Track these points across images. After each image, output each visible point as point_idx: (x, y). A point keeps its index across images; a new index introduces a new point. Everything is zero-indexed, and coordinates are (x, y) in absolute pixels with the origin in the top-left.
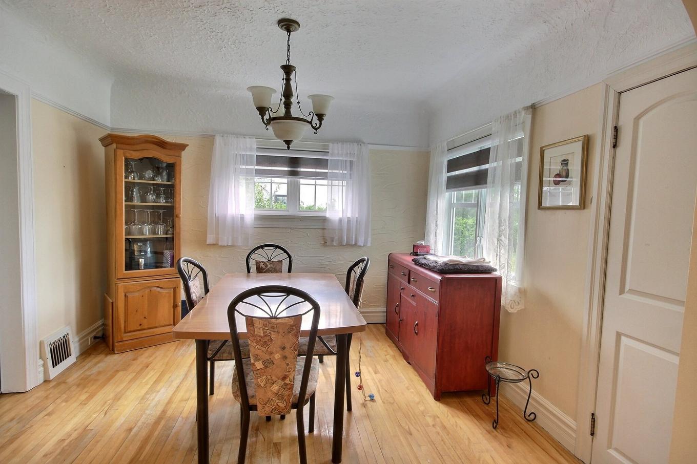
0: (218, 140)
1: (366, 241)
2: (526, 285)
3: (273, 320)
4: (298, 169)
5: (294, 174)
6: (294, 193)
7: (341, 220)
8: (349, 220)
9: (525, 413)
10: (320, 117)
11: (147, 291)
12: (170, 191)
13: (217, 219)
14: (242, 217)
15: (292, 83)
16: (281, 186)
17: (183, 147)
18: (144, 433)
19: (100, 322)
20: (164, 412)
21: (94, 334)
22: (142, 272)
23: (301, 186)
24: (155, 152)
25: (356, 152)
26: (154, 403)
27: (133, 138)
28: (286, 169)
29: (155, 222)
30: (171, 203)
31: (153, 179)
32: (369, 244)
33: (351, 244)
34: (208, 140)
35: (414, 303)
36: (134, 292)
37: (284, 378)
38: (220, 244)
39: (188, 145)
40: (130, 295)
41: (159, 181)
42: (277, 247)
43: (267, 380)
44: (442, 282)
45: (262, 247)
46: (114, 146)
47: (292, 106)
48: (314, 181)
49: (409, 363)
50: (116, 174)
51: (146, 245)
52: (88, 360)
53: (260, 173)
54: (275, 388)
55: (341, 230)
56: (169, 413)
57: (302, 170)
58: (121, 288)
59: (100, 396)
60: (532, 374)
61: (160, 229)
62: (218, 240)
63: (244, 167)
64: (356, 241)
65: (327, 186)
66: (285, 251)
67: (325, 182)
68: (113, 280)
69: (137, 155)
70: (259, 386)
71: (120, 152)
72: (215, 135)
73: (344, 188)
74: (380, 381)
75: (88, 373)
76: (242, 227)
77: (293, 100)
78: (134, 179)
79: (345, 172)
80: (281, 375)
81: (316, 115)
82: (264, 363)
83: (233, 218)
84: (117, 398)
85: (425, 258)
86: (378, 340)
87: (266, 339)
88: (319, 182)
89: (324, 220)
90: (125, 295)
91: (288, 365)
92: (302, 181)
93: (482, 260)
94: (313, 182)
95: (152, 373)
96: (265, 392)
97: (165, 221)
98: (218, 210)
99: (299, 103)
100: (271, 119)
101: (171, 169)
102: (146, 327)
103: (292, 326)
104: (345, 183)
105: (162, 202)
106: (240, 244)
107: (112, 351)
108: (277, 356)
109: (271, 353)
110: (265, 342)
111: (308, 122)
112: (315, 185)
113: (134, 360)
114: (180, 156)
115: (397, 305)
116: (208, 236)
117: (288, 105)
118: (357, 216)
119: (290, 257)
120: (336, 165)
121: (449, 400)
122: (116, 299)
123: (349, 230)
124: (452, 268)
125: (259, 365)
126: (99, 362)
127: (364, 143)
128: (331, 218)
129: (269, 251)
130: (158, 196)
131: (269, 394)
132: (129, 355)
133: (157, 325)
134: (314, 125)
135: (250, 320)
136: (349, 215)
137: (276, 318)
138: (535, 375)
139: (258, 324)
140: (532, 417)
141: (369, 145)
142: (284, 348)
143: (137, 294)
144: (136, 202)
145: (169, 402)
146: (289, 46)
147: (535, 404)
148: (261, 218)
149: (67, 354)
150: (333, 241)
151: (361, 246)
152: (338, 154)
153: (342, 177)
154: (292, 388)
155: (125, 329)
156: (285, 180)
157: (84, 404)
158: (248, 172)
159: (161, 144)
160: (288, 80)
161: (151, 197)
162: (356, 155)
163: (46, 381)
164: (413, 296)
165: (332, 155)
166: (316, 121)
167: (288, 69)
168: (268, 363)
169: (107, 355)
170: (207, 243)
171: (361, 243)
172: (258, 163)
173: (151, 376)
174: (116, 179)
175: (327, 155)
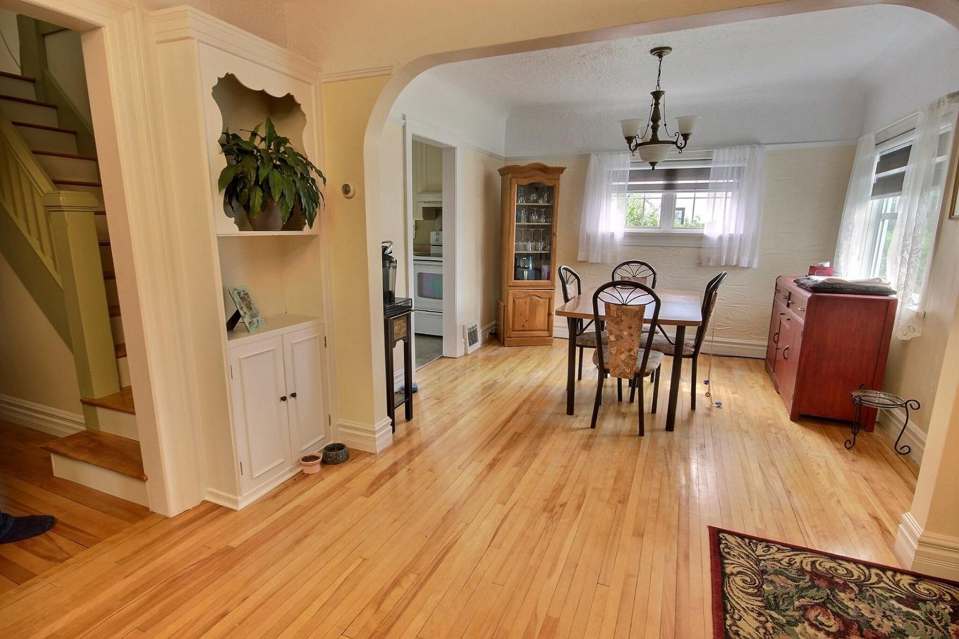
0: (593, 159)
1: (750, 262)
2: (929, 310)
3: (624, 306)
4: (675, 182)
5: (669, 187)
6: (668, 208)
7: (721, 238)
8: (731, 238)
9: (896, 444)
10: (686, 137)
11: (528, 299)
12: (549, 212)
13: (588, 237)
14: (612, 235)
15: (661, 107)
16: (655, 201)
17: (561, 170)
18: (532, 390)
19: (493, 323)
20: (543, 382)
21: (490, 331)
22: (526, 282)
23: (677, 200)
24: (539, 178)
25: (747, 157)
26: (535, 377)
27: (524, 167)
28: (662, 182)
29: (536, 240)
30: (549, 222)
31: (536, 201)
32: (755, 265)
33: (730, 264)
34: (584, 159)
35: (788, 327)
36: (520, 298)
37: (630, 350)
38: (590, 261)
39: (565, 168)
40: (517, 301)
41: (541, 203)
42: (642, 264)
43: (618, 350)
44: (810, 300)
45: (627, 263)
46: (510, 175)
47: (659, 129)
48: (694, 193)
49: (778, 393)
50: (510, 200)
51: (528, 259)
52: (487, 348)
53: (632, 189)
54: (623, 357)
55: (720, 248)
56: (546, 384)
57: (679, 182)
58: (511, 294)
59: (500, 367)
60: (911, 405)
61: (540, 245)
62: (588, 257)
63: (616, 183)
64: (738, 261)
65: (706, 199)
66: (651, 268)
67: (705, 194)
68: (505, 287)
69: (526, 182)
70: (611, 353)
71: (514, 180)
72: (590, 154)
73: (729, 200)
74: (734, 399)
75: (489, 354)
76: (611, 245)
77: (661, 123)
78: (522, 202)
79: (732, 181)
80: (628, 348)
81: (682, 135)
82: (616, 337)
83: (603, 236)
84: (512, 370)
85: (809, 279)
86: (752, 371)
87: (618, 319)
88: (698, 195)
89: (701, 237)
90: (514, 301)
91: (633, 341)
92: (679, 195)
93: (878, 281)
94: (692, 195)
95: (532, 362)
96: (616, 359)
97: (544, 239)
98: (589, 227)
99: (665, 125)
100: (637, 145)
101: (551, 191)
102: (527, 329)
103: (637, 312)
104: (730, 194)
105: (543, 222)
106: (609, 261)
107: (503, 345)
108: (625, 333)
109: (621, 331)
110: (618, 322)
111: (673, 143)
112: (694, 198)
113: (519, 352)
114: (559, 179)
115: (776, 334)
116: (579, 253)
117: (655, 128)
118: (742, 233)
119: (654, 273)
120: (721, 173)
121: (808, 423)
122: (507, 301)
123: (730, 248)
124: (829, 287)
125: (612, 338)
126: (495, 350)
127: (759, 144)
128: (709, 236)
129: (634, 267)
130: (540, 216)
131: (619, 362)
132: (516, 349)
133: (535, 328)
134: (679, 145)
135: (608, 305)
136: (732, 232)
137: (626, 305)
138: (915, 405)
139: (613, 308)
140: (906, 450)
141: (767, 146)
142: (630, 328)
143: (521, 301)
144: (524, 223)
145: (547, 378)
146: (660, 71)
147: (909, 435)
148: (630, 236)
149: (476, 341)
150: (709, 261)
151: (744, 268)
152: (724, 160)
153: (728, 188)
154: (636, 359)
155: (513, 328)
156: (660, 195)
157: (491, 369)
158: (620, 189)
159: (544, 169)
160: (657, 104)
161: (534, 217)
162: (747, 159)
163: (466, 355)
164: (788, 319)
165: (716, 162)
166: (681, 141)
167: (657, 95)
168: (619, 337)
169: (499, 346)
170: (579, 260)
171: (744, 263)
172: (631, 179)
173: (532, 364)
174: (510, 204)
175: (711, 164)
